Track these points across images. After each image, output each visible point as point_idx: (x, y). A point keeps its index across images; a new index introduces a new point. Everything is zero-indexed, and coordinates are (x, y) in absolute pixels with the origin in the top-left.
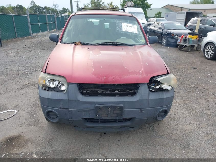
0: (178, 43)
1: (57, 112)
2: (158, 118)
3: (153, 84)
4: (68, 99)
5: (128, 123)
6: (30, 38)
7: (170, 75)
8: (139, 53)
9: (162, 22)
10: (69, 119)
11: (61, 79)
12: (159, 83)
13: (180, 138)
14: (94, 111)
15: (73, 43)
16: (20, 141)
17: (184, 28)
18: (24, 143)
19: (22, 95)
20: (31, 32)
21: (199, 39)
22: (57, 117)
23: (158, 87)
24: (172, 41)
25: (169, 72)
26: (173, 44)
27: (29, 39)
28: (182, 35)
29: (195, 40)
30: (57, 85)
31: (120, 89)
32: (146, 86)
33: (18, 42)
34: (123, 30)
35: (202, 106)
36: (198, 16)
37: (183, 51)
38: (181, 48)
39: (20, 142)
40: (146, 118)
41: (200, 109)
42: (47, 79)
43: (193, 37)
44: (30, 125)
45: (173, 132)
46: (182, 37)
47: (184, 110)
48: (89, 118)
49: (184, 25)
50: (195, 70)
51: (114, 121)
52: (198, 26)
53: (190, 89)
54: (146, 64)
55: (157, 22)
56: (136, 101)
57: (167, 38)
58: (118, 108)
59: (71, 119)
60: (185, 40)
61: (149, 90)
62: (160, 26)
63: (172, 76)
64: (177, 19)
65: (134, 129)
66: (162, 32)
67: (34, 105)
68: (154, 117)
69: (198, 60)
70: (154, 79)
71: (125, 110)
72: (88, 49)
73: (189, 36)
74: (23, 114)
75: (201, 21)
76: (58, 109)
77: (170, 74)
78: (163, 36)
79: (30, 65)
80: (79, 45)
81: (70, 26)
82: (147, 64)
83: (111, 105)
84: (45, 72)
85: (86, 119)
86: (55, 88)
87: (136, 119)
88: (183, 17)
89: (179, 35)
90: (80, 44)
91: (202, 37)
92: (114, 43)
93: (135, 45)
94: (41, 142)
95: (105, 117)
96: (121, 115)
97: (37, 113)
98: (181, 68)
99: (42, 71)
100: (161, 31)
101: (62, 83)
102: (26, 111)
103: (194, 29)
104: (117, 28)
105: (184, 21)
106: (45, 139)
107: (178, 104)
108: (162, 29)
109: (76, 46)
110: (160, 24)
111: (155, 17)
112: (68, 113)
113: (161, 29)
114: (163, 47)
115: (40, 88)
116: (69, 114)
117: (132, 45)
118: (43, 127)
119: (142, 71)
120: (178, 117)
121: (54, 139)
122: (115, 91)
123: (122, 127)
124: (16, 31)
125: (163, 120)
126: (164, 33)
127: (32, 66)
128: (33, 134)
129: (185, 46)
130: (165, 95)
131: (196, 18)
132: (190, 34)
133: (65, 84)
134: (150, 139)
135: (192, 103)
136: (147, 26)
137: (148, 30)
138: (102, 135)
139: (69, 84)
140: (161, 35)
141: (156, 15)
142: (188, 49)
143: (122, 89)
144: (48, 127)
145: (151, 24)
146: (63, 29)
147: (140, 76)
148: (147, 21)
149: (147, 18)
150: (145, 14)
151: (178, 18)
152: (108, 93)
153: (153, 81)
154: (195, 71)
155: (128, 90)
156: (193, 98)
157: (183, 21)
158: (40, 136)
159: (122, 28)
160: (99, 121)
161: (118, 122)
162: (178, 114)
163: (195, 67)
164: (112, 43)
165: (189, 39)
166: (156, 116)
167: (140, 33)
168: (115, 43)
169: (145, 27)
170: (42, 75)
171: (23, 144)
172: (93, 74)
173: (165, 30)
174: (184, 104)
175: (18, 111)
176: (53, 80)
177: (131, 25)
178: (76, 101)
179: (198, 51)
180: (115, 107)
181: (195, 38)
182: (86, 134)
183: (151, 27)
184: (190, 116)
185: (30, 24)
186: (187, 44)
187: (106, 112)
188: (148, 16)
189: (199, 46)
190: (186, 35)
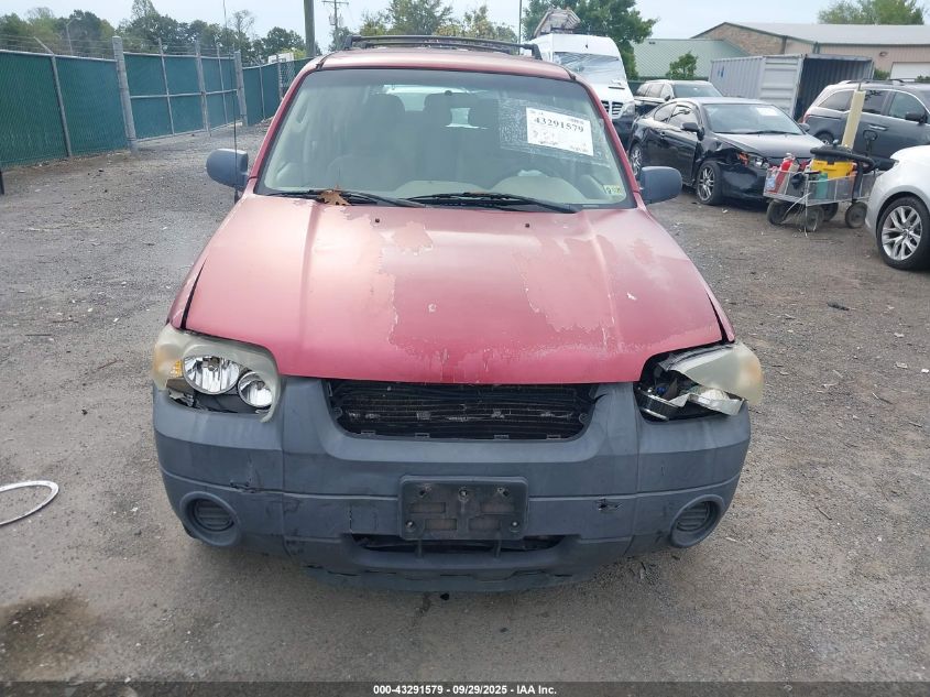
0: (765, 194)
1: (230, 504)
2: (678, 537)
3: (660, 386)
4: (280, 449)
5: (546, 559)
6: (125, 159)
7: (735, 346)
8: (598, 247)
9: (698, 101)
10: (286, 538)
11: (250, 359)
12: (683, 383)
13: (772, 624)
14: (396, 503)
15: (311, 192)
16: (65, 623)
17: (794, 127)
18: (83, 632)
19: (85, 413)
20: (133, 133)
21: (856, 178)
22: (233, 523)
23: (680, 401)
24: (742, 182)
25: (731, 336)
26: (745, 195)
27: (122, 164)
28: (785, 160)
29: (840, 181)
30: (236, 385)
31: (512, 406)
32: (630, 396)
33: (73, 176)
34: (532, 139)
35: (869, 478)
36: (854, 76)
37: (787, 226)
38: (780, 214)
39: (66, 631)
40: (624, 539)
41: (861, 494)
42: (192, 358)
43: (830, 167)
44: (113, 551)
45: (742, 597)
46: (786, 167)
47: (791, 494)
48: (370, 532)
49: (791, 113)
50: (840, 314)
51: (485, 548)
52: (854, 119)
53: (816, 400)
54: (630, 296)
55: (680, 101)
56: (585, 462)
57: (717, 168)
58: (501, 491)
59: (295, 534)
60: (798, 183)
61: (638, 411)
62: (691, 119)
63: (741, 351)
64: (763, 89)
65: (572, 580)
66: (698, 146)
67: (135, 461)
68: (659, 532)
69: (853, 268)
70: (664, 365)
71: (532, 500)
72: (376, 224)
73: (814, 165)
74: (85, 498)
75: (867, 97)
76: (235, 490)
77: (733, 342)
78: (701, 163)
79: (125, 279)
80: (337, 204)
81: (299, 119)
82: (633, 298)
83: (470, 479)
84: (183, 327)
85: (358, 537)
86: (222, 395)
87: (580, 542)
88: (789, 79)
89: (773, 159)
90: (342, 200)
91: (871, 167)
92: (487, 196)
93: (581, 207)
94: (161, 630)
95: (442, 529)
96: (515, 524)
97: (149, 496)
98: (779, 305)
99: (168, 321)
100: (693, 137)
101: (257, 377)
102: (100, 488)
103: (835, 132)
104: (503, 129)
105: (793, 95)
106: (179, 620)
107: (765, 465)
108: (698, 131)
109: (322, 206)
110: (687, 110)
111: (667, 77)
112: (282, 512)
113: (692, 131)
114: (702, 210)
115: (160, 395)
116: (285, 512)
117: (567, 207)
118: (170, 561)
119: (611, 330)
120: (765, 526)
121: (220, 618)
122: (492, 412)
123: (517, 573)
124: (66, 129)
125: (702, 544)
126: (706, 149)
127: (133, 285)
128: (125, 593)
129: (798, 208)
130: (711, 438)
131: (844, 86)
132: (819, 154)
133: (267, 382)
134: (640, 625)
135: (825, 465)
136: (631, 116)
137: (639, 134)
138: (429, 604)
139: (285, 381)
140: (696, 158)
141: (674, 66)
142: (812, 221)
143: (522, 406)
144: (194, 564)
145: (653, 107)
146: (274, 119)
147: (601, 353)
148: (635, 94)
149: (635, 81)
150: (628, 61)
151: (766, 85)
152: (459, 423)
153: (657, 374)
154: (838, 320)
155: (550, 408)
156: (830, 440)
157: (788, 94)
158: (155, 605)
159: (526, 133)
160: (416, 546)
161: (503, 550)
162: (765, 514)
163: (838, 299)
164: (482, 195)
165: (814, 176)
166: (669, 530)
167: (603, 155)
168: (492, 197)
169: (626, 120)
170: (169, 336)
171: (82, 638)
172: (395, 339)
173: (712, 138)
174: (792, 469)
175: (63, 485)
176: (215, 362)
177: (564, 118)
178: (314, 456)
179: (851, 227)
180: (490, 488)
181: (840, 171)
182: (361, 596)
183: (649, 121)
184: (818, 522)
185: (127, 97)
186: (804, 200)
187: (447, 508)
188: (641, 70)
189: (857, 210)
190: (802, 160)
